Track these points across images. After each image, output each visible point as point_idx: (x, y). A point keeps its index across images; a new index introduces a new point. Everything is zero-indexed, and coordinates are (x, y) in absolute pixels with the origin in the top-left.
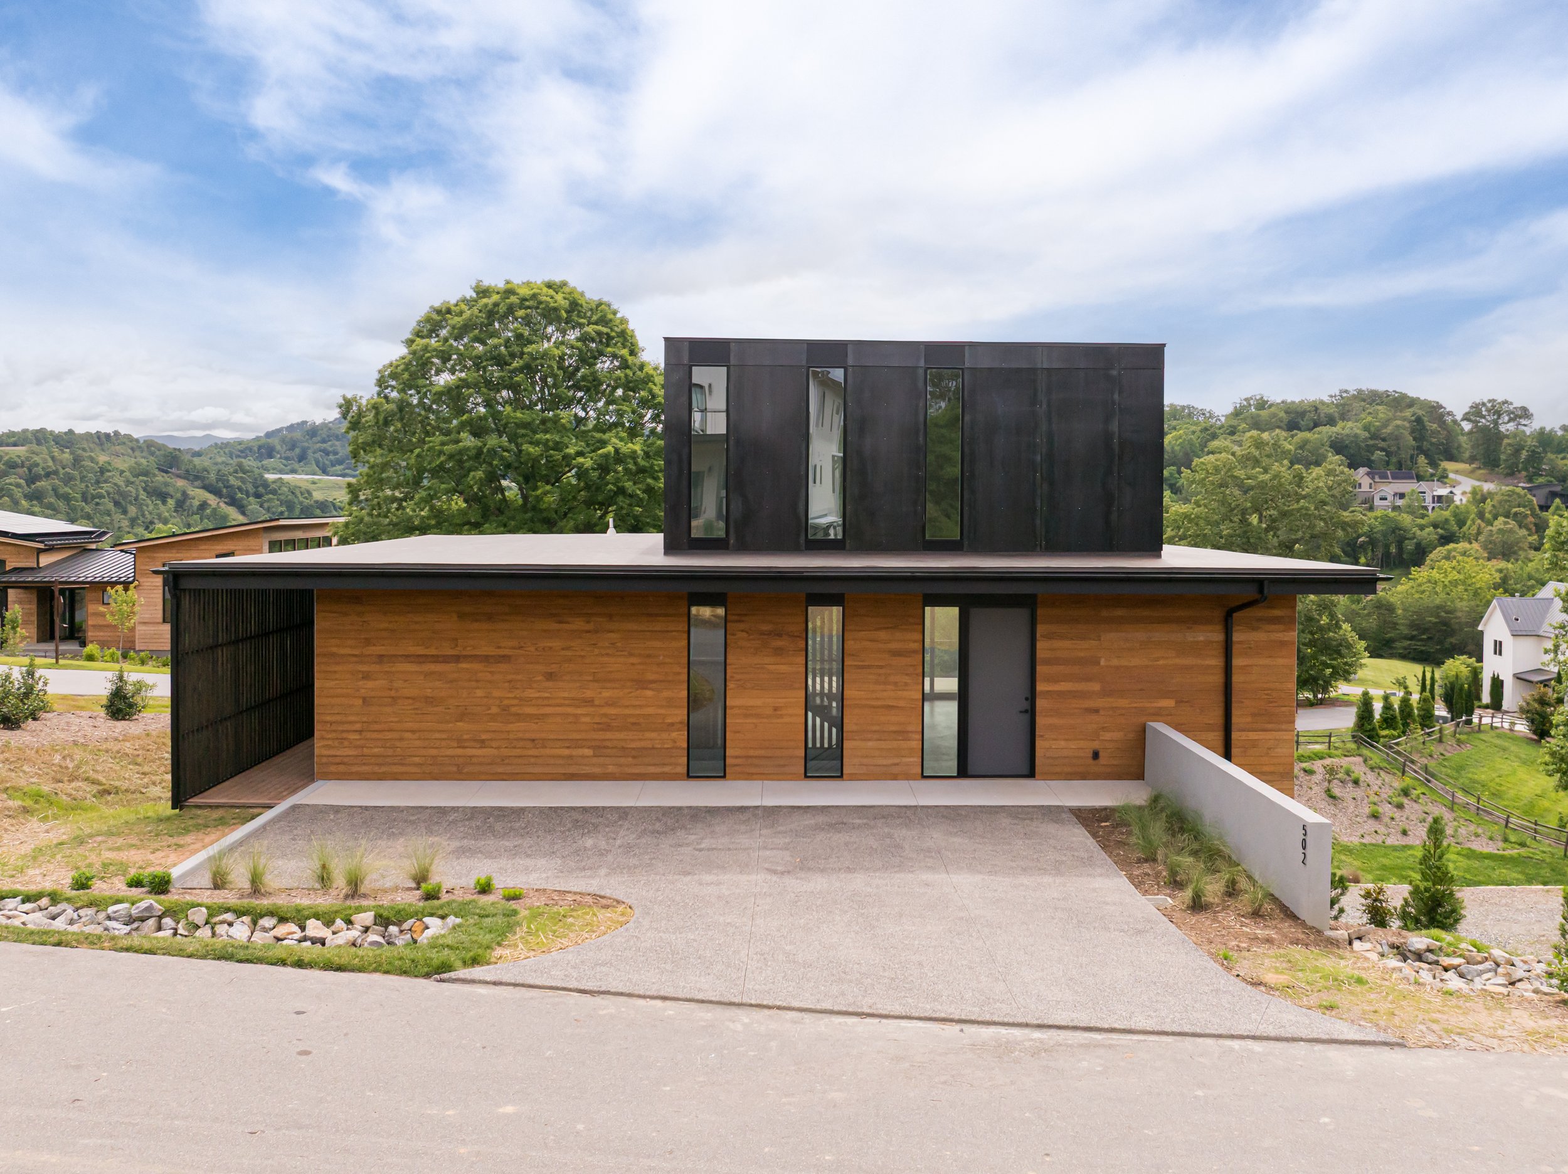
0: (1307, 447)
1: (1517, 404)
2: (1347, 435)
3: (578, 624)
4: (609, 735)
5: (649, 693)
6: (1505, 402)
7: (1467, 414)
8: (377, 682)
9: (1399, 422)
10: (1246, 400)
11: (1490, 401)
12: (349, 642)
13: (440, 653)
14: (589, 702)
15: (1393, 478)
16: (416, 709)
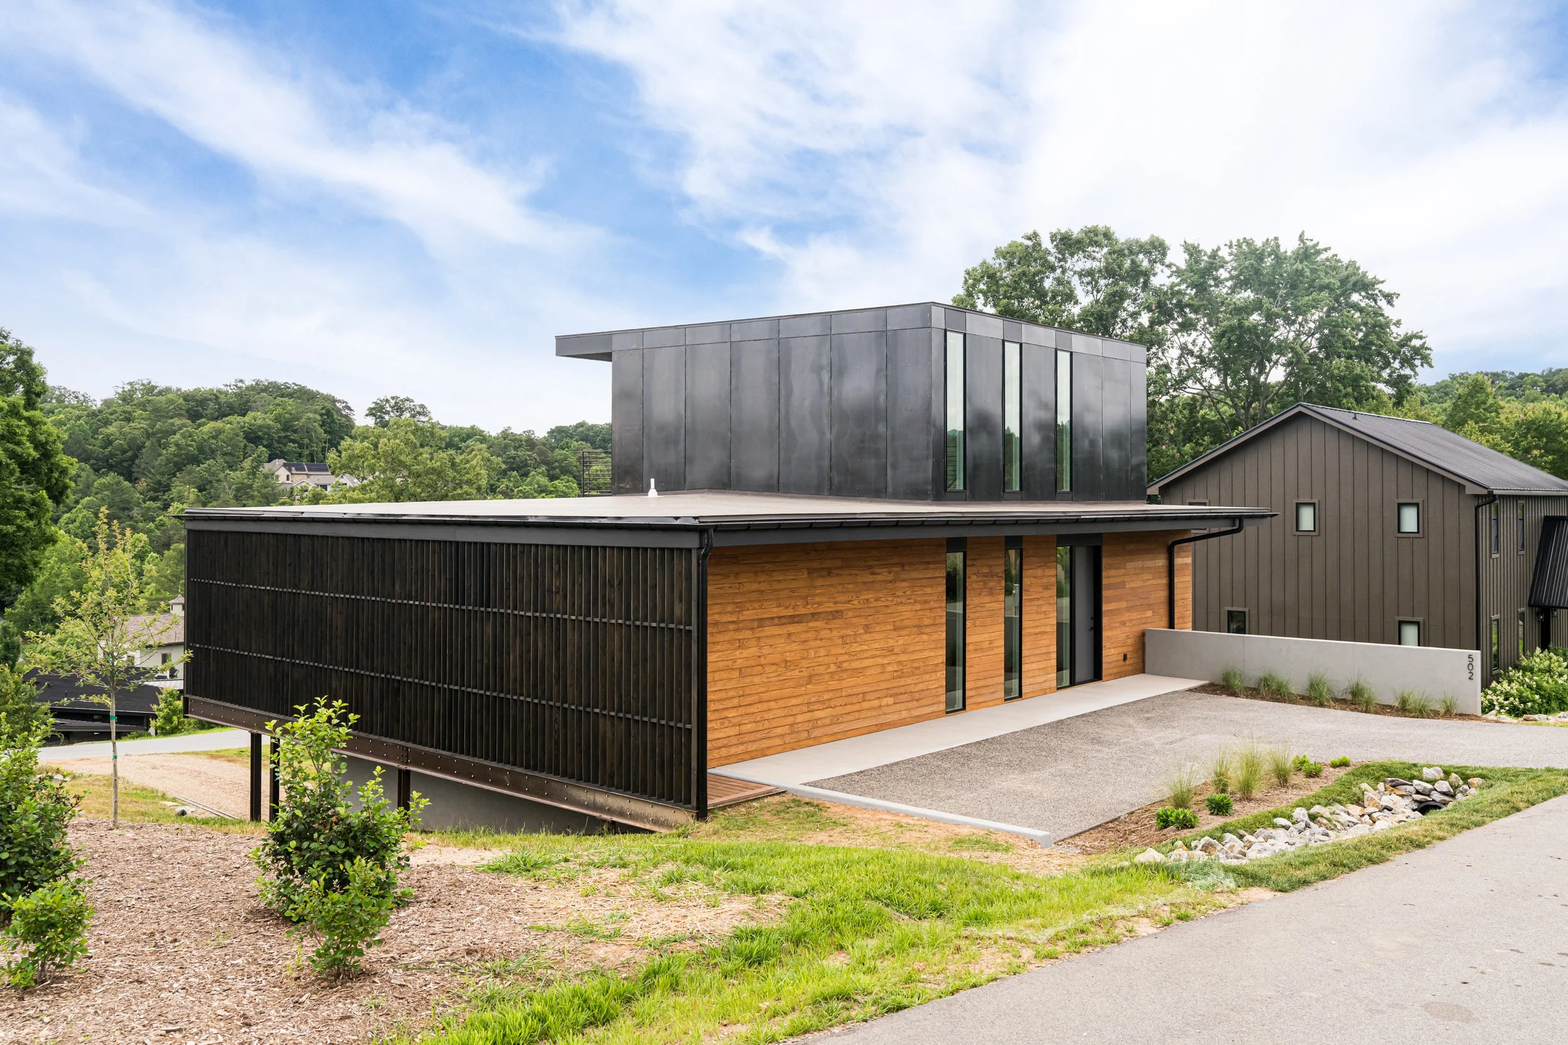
0: (221, 436)
1: (417, 402)
2: (260, 427)
3: (884, 575)
4: (902, 682)
5: (925, 637)
6: (408, 400)
7: (371, 409)
8: (750, 650)
9: (311, 415)
10: (130, 384)
11: (393, 398)
12: (729, 608)
13: (797, 613)
14: (891, 651)
15: (309, 470)
16: (779, 675)
